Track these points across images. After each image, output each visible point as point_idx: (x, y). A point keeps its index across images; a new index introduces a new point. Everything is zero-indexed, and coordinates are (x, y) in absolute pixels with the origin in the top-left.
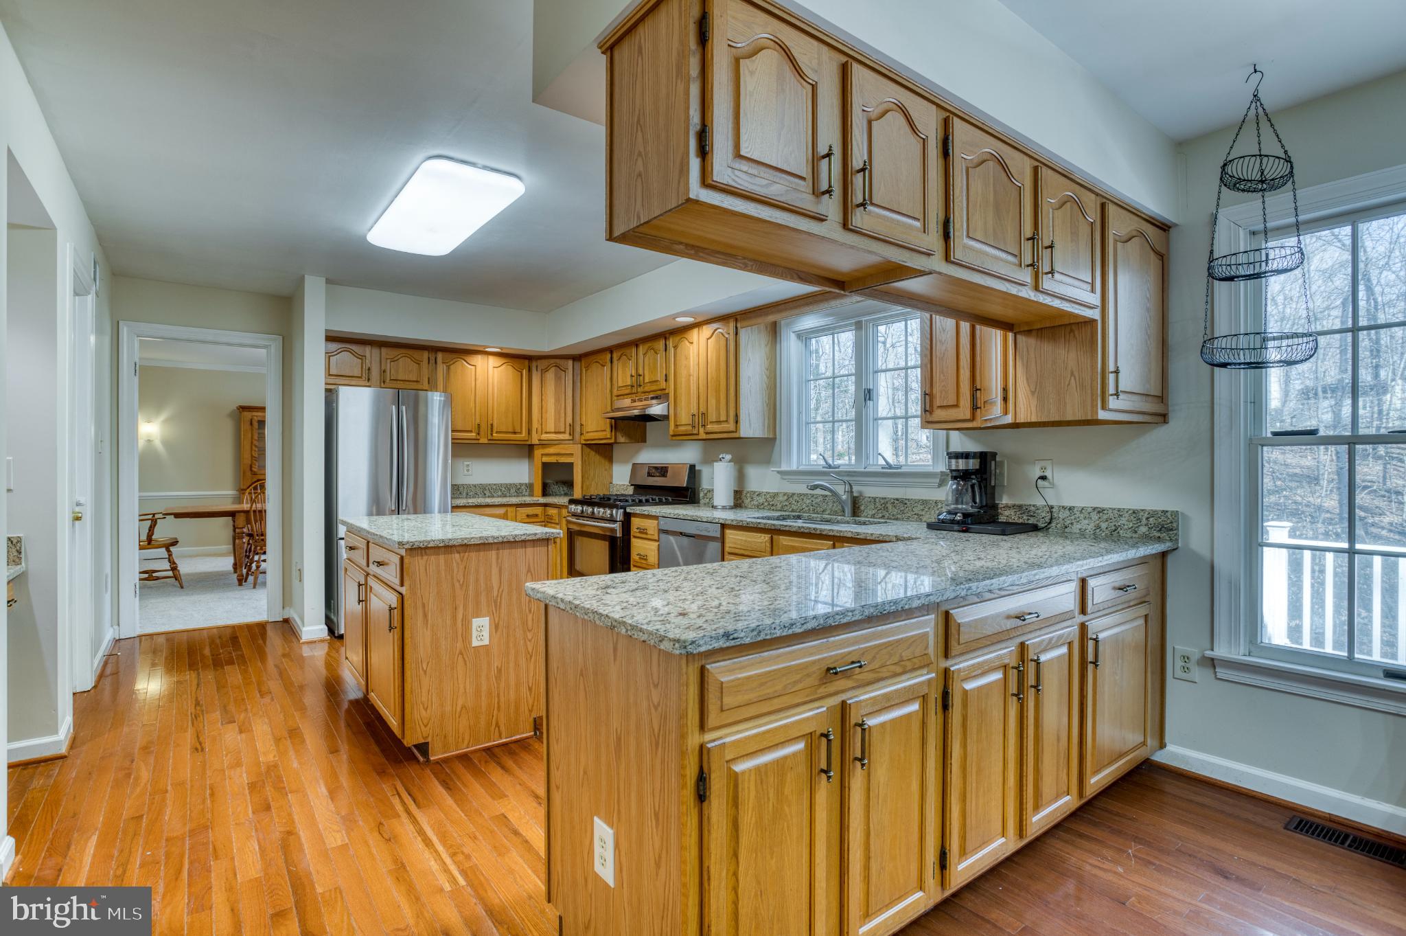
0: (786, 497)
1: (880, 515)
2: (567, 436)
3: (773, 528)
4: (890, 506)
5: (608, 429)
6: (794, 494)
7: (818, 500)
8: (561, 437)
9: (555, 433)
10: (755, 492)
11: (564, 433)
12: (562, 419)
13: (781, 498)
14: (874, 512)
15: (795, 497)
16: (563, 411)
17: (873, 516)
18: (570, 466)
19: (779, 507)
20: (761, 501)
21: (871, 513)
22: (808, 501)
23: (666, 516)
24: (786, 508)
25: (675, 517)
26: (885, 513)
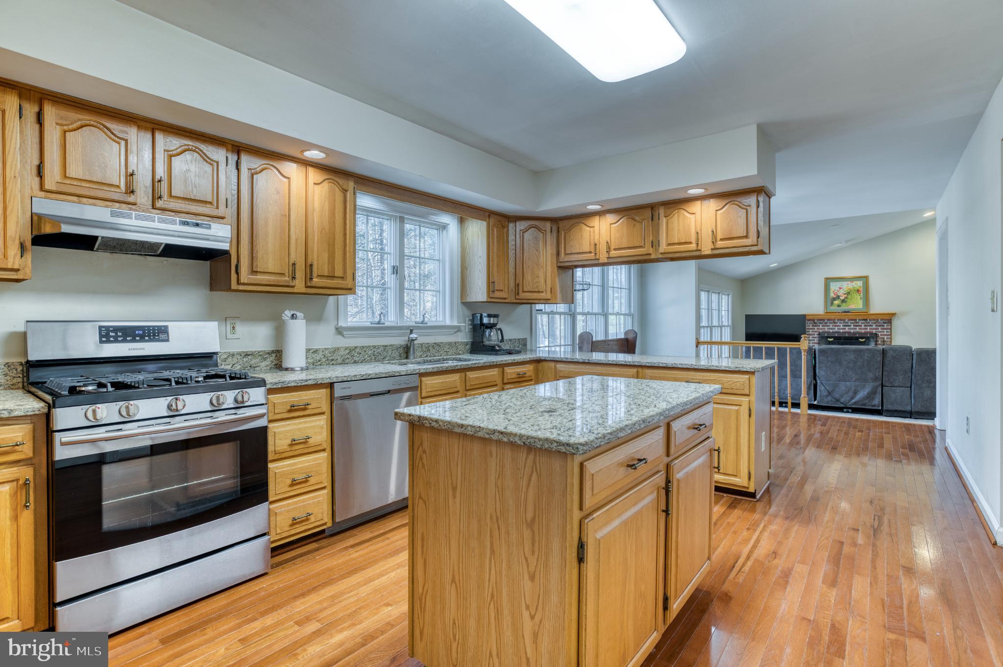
0: (348, 351)
1: (425, 355)
4: (431, 348)
6: (356, 347)
7: (379, 350)
10: (313, 350)
13: (342, 352)
14: (421, 354)
15: (357, 350)
17: (421, 356)
19: (340, 361)
20: (318, 358)
22: (370, 352)
23: (349, 379)
24: (347, 361)
25: (363, 378)
26: (428, 354)
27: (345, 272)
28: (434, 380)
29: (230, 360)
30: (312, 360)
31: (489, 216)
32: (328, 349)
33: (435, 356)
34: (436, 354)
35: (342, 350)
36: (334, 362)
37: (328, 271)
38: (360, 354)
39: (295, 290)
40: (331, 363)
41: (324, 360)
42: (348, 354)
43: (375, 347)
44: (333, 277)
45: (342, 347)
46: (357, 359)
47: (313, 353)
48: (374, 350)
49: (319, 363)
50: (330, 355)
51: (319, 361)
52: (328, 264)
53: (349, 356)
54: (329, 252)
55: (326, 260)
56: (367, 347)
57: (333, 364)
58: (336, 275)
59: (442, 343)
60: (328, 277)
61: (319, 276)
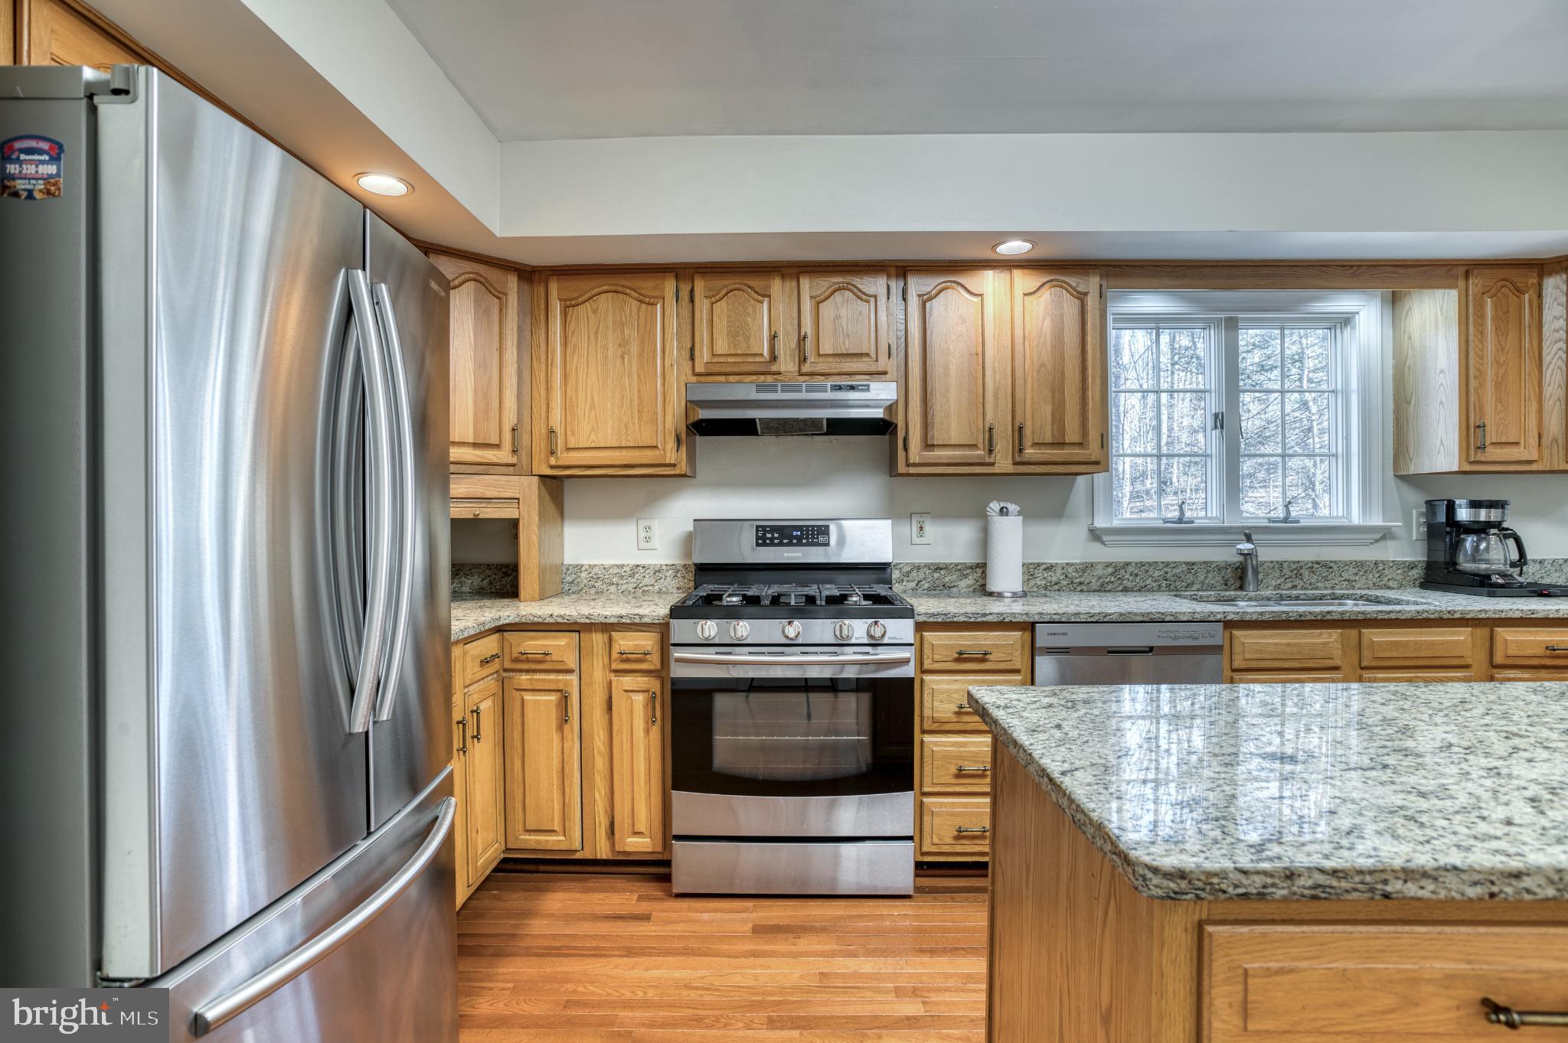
0: (1110, 570)
1: (1288, 585)
2: (504, 455)
3: (1360, 617)
4: (1306, 573)
5: (671, 444)
6: (1128, 564)
7: (1178, 571)
8: (490, 455)
9: (476, 445)
10: (1039, 565)
11: (497, 446)
12: (494, 413)
13: (1100, 571)
14: (1279, 582)
15: (1130, 569)
16: (495, 394)
17: (1278, 587)
18: (512, 527)
19: (1095, 585)
20: (1054, 579)
21: (1273, 583)
22: (1157, 574)
23: (1064, 620)
24: (1110, 587)
25: (1092, 619)
26: (1297, 582)
27: (1084, 433)
28: (1264, 637)
29: (914, 574)
30: (1043, 582)
31: (1467, 275)
32: (1072, 565)
33: (1317, 588)
34: (1320, 585)
35: (1100, 567)
36: (1083, 587)
37: (1053, 435)
38: (1136, 575)
39: (996, 470)
40: (1079, 589)
41: (1065, 583)
42: (1112, 574)
43: (1167, 564)
44: (1062, 444)
45: (1099, 563)
46: (1129, 585)
47: (1045, 570)
48: (1166, 569)
49: (1056, 587)
50: (1077, 575)
51: (1056, 584)
52: (1053, 423)
53: (1113, 579)
54: (1054, 403)
55: (1049, 417)
56: (1150, 564)
57: (1082, 591)
58: (1067, 441)
59: (1335, 562)
60: (1053, 445)
61: (1035, 445)
